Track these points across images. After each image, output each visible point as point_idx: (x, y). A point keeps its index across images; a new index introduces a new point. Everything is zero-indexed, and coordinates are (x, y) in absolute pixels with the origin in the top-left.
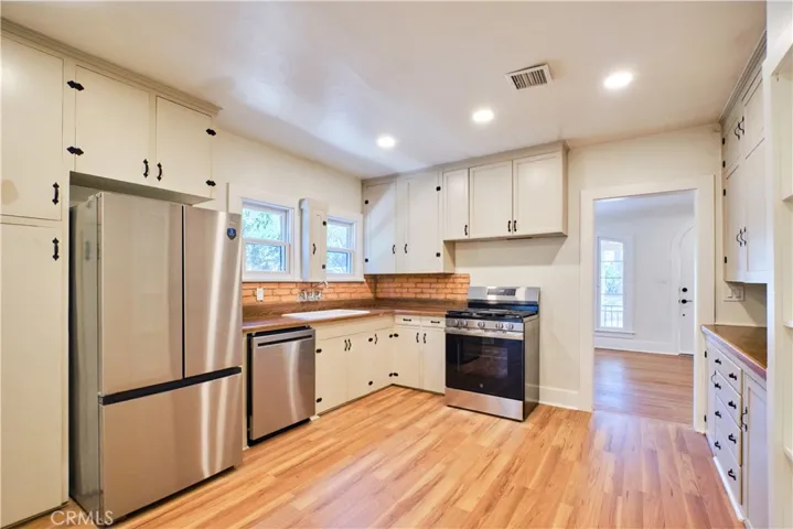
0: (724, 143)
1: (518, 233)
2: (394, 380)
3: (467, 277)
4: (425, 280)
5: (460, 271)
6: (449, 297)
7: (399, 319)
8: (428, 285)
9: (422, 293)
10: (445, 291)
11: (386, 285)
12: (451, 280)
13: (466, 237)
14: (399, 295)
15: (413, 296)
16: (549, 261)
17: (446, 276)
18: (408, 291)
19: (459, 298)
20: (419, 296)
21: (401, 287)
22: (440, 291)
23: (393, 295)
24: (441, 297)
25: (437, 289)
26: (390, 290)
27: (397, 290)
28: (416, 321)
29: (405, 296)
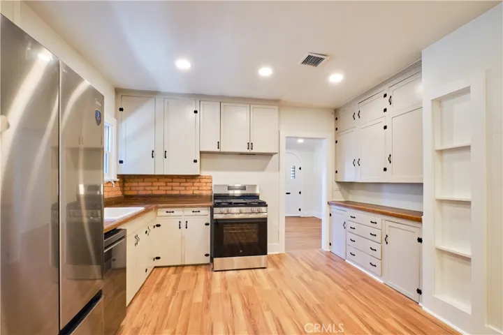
0: (336, 119)
1: (253, 151)
2: (158, 263)
3: (210, 178)
4: (174, 180)
5: (204, 173)
6: (196, 192)
7: (162, 212)
8: (178, 184)
9: (172, 190)
10: (193, 188)
11: (136, 184)
12: (198, 180)
13: (218, 150)
14: (150, 192)
15: (164, 192)
16: (263, 169)
17: (194, 177)
18: (159, 189)
19: (204, 193)
20: (169, 193)
21: (152, 186)
22: (188, 188)
23: (142, 193)
24: (190, 193)
25: (186, 187)
26: (140, 189)
27: (148, 188)
28: (178, 212)
29: (155, 192)
